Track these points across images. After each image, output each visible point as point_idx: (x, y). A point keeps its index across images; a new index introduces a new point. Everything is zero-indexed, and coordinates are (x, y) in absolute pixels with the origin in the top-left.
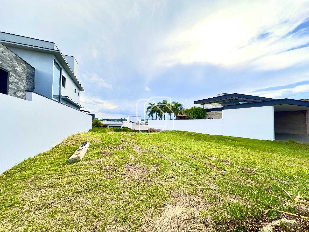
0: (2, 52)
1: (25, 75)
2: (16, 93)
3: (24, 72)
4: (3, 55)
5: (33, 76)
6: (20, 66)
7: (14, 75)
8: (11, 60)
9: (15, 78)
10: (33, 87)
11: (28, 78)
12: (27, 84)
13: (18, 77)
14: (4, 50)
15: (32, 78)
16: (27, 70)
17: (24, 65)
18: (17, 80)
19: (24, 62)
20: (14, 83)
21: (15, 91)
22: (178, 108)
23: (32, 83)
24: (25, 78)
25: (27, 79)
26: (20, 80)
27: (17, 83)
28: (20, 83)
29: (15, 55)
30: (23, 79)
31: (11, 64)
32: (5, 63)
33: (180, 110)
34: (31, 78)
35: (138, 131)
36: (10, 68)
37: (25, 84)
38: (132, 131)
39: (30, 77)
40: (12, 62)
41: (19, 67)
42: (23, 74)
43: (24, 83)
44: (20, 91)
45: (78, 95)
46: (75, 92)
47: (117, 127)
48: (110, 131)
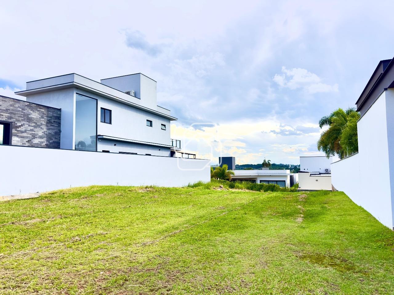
0: (11, 105)
1: (44, 120)
2: (31, 141)
3: (42, 117)
4: (12, 108)
5: (59, 118)
6: (35, 112)
7: (28, 123)
8: (23, 109)
9: (29, 126)
10: (59, 131)
11: (49, 122)
12: (48, 129)
13: (33, 124)
14: (13, 103)
15: (56, 121)
16: (48, 114)
17: (42, 110)
18: (32, 128)
19: (42, 107)
20: (28, 131)
21: (29, 139)
23: (56, 126)
24: (45, 123)
25: (47, 123)
26: (37, 126)
27: (32, 130)
28: (36, 130)
29: (28, 103)
30: (42, 124)
31: (22, 113)
32: (15, 114)
34: (54, 122)
36: (22, 117)
37: (45, 130)
39: (52, 121)
40: (24, 111)
41: (34, 114)
42: (41, 119)
43: (43, 129)
44: (36, 138)
45: (163, 127)
46: (151, 126)
47: (277, 181)
48: (221, 187)
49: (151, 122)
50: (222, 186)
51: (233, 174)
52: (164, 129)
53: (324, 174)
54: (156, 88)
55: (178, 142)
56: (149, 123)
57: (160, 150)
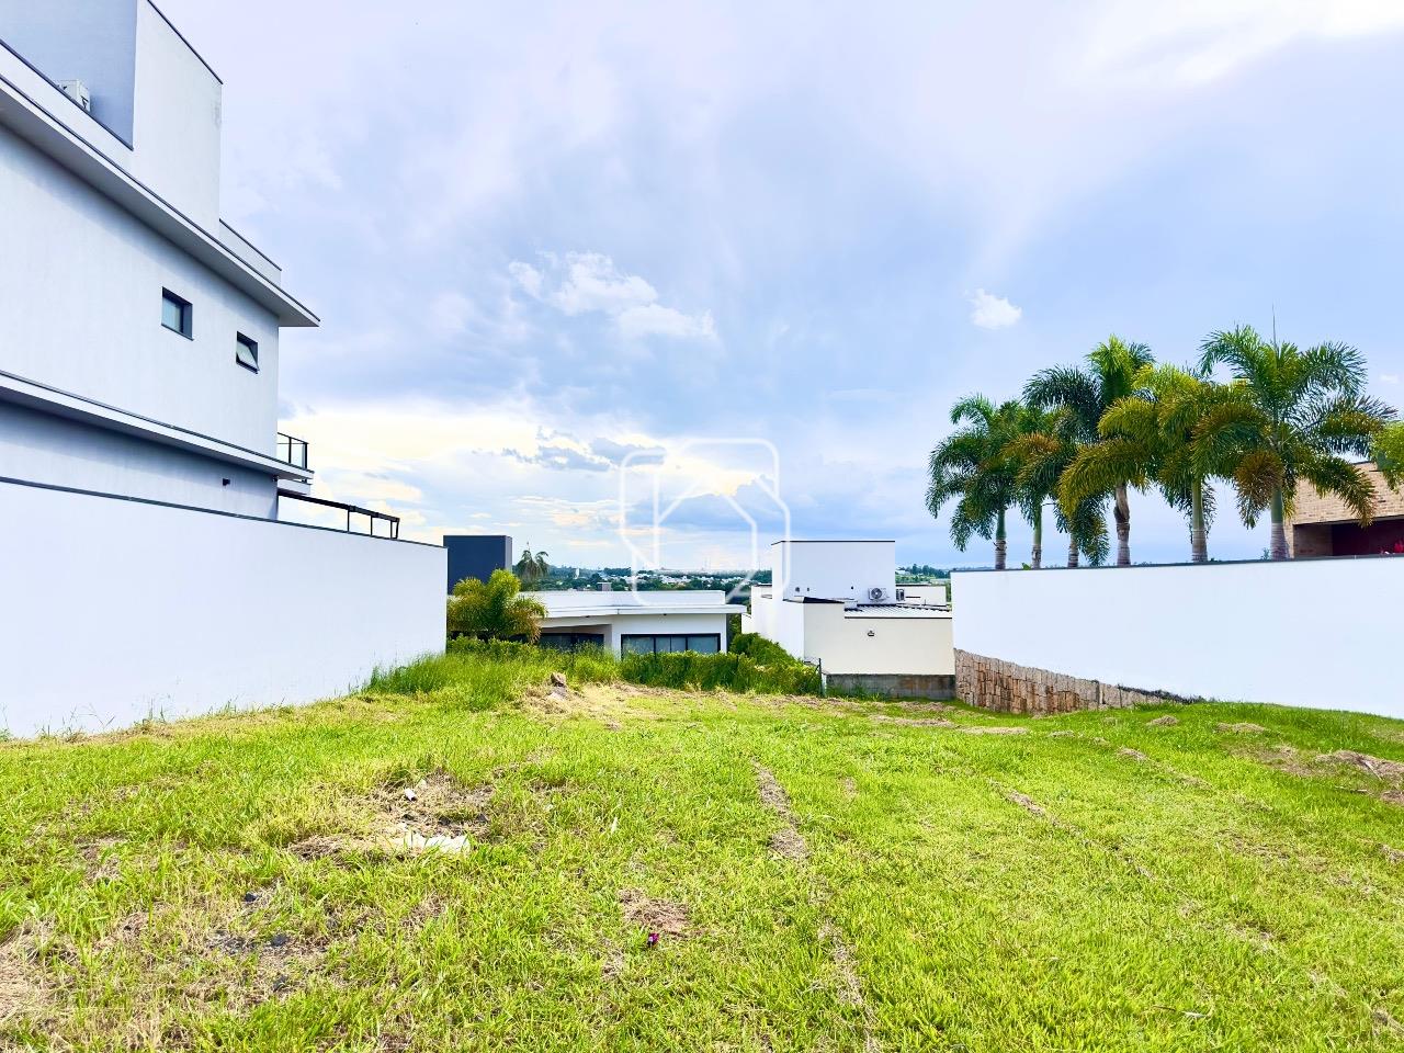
22: (1304, 403)
33: (1326, 431)
35: (850, 684)
38: (793, 680)
45: (247, 357)
46: (184, 328)
47: (686, 637)
48: (555, 682)
49: (183, 306)
50: (562, 677)
51: (539, 610)
52: (250, 361)
53: (868, 605)
54: (218, 115)
55: (297, 450)
56: (173, 311)
57: (226, 482)
